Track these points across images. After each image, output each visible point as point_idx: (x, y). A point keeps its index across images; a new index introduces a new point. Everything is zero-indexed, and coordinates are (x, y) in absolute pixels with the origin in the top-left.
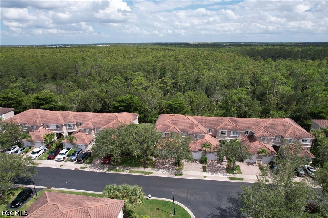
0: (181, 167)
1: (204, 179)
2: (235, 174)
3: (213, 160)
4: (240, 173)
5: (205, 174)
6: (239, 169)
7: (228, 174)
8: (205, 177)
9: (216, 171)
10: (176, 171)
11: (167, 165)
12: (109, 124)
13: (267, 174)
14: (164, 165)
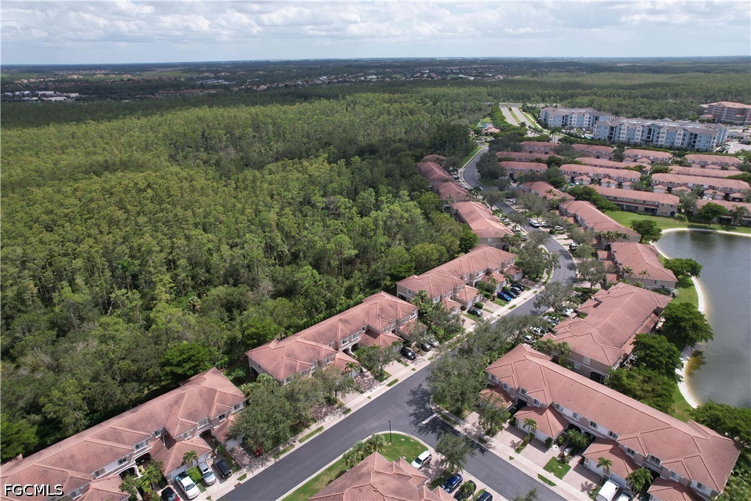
0: (338, 403)
1: (370, 400)
2: (387, 378)
3: (357, 377)
4: (389, 376)
5: (366, 395)
6: (385, 372)
7: (383, 383)
8: (369, 397)
9: (370, 387)
10: (339, 409)
11: (324, 410)
12: (216, 405)
13: (408, 363)
14: (321, 412)
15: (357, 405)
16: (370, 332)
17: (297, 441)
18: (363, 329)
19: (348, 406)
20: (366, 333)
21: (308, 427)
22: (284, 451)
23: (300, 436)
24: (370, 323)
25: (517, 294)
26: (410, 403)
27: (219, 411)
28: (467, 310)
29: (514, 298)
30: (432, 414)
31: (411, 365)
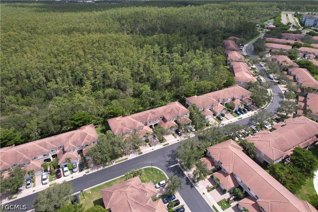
0: (139, 149)
2: (164, 142)
3: (151, 139)
4: (166, 141)
7: (161, 144)
8: (153, 149)
9: (155, 144)
10: (138, 152)
11: (131, 151)
12: (85, 140)
13: (177, 137)
14: (130, 151)
15: (146, 152)
16: (164, 120)
17: (115, 162)
18: (161, 118)
19: (142, 151)
20: (162, 120)
21: (122, 157)
22: (108, 165)
23: (117, 160)
24: (164, 116)
25: (245, 112)
26: (169, 156)
27: (85, 143)
28: (216, 116)
29: (243, 114)
30: (177, 163)
31: (178, 138)
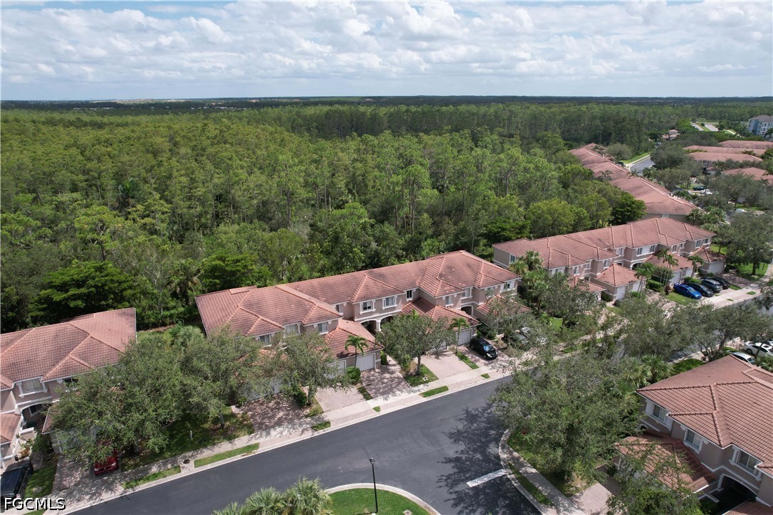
0: (314, 406)
1: (377, 415)
2: (427, 382)
3: (370, 370)
4: (433, 378)
5: (372, 403)
6: (428, 371)
7: (416, 388)
8: (377, 409)
9: (388, 391)
10: (309, 419)
12: (72, 357)
13: (477, 364)
15: (345, 419)
16: (422, 301)
17: (192, 462)
18: (409, 294)
19: (328, 416)
20: (414, 302)
21: (230, 438)
22: (157, 476)
23: (206, 453)
24: (423, 286)
25: (716, 292)
30: (498, 467)
